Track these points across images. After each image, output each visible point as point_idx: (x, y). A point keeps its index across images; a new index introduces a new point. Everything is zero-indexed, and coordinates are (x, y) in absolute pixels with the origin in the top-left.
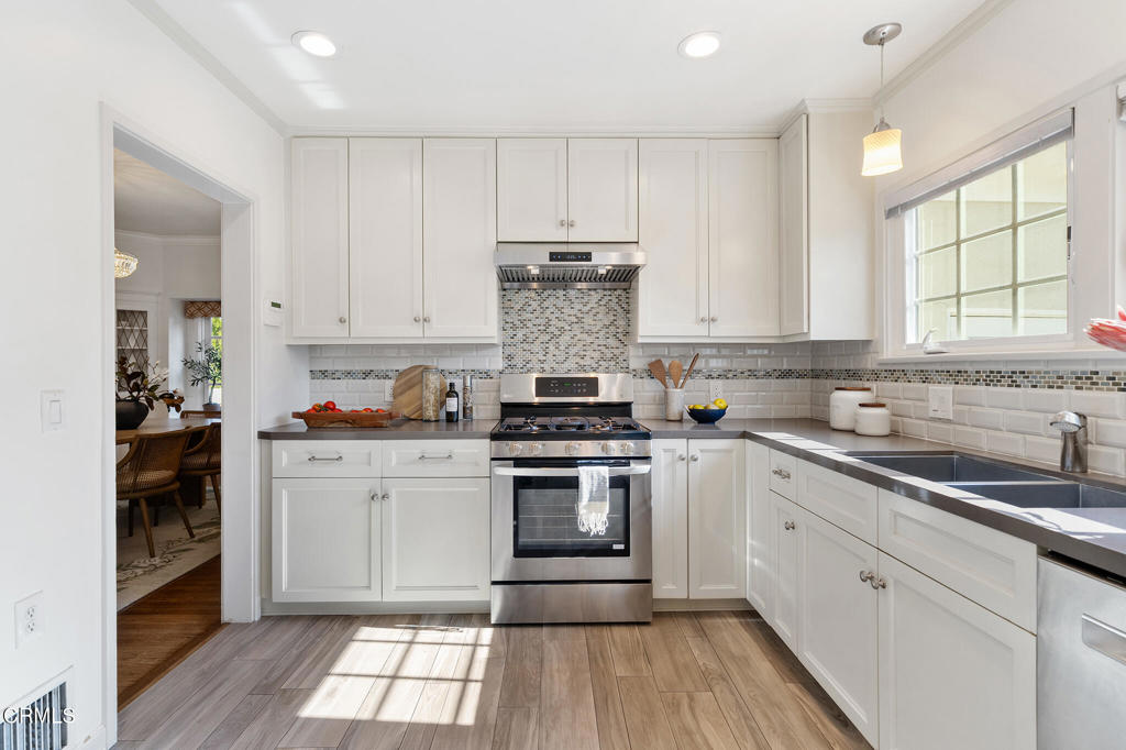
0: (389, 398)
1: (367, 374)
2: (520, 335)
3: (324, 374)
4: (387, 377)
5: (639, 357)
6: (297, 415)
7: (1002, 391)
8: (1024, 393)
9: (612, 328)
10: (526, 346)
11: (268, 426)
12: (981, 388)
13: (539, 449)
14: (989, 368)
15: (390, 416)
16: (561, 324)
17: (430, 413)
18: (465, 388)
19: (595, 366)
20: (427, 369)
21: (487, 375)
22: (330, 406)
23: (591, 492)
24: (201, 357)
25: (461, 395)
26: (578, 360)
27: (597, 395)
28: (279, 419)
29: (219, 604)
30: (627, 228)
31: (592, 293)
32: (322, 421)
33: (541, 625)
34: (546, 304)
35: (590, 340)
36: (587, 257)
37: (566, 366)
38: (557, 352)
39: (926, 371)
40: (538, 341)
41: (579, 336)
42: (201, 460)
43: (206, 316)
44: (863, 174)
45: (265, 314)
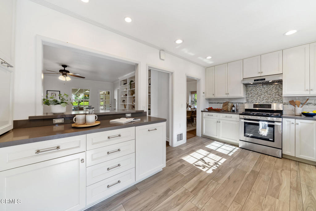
0: (222, 107)
1: (218, 103)
2: (250, 95)
3: (211, 103)
4: (222, 103)
5: (286, 100)
6: (206, 109)
9: (277, 93)
10: (252, 98)
11: (203, 110)
13: (250, 117)
15: (221, 110)
16: (261, 93)
17: (229, 110)
18: (237, 106)
19: (272, 102)
20: (229, 102)
21: (242, 103)
22: (211, 108)
23: (263, 127)
24: (193, 100)
25: (236, 107)
26: (266, 100)
27: (271, 108)
28: (204, 109)
29: (196, 134)
32: (210, 110)
33: (251, 150)
34: (257, 89)
35: (270, 96)
36: (264, 79)
37: (263, 102)
38: (260, 99)
40: (255, 97)
41: (267, 95)
42: (194, 115)
43: (194, 94)
45: (202, 94)
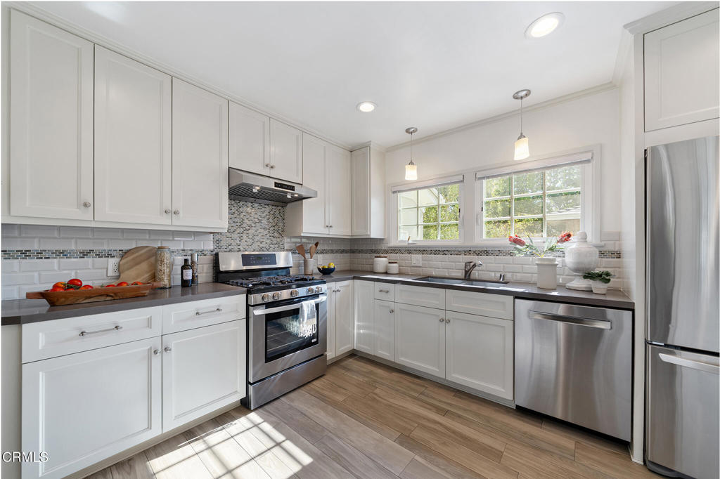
1: (85, 254)
3: (25, 254)
4: (110, 256)
5: (289, 243)
6: (35, 296)
7: (440, 256)
8: (448, 257)
9: (276, 227)
10: (228, 235)
12: (433, 256)
14: (435, 249)
16: (249, 223)
21: (202, 253)
22: (74, 284)
23: (308, 314)
26: (259, 244)
27: (276, 264)
30: (297, 175)
31: (266, 206)
34: (241, 210)
35: (265, 233)
36: (292, 188)
37: (253, 247)
38: (247, 239)
39: (410, 250)
40: (236, 232)
41: (260, 230)
44: (406, 178)
